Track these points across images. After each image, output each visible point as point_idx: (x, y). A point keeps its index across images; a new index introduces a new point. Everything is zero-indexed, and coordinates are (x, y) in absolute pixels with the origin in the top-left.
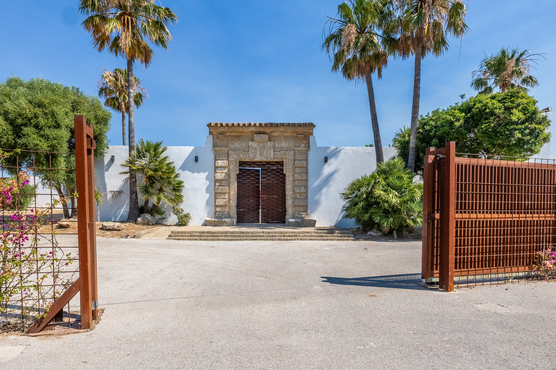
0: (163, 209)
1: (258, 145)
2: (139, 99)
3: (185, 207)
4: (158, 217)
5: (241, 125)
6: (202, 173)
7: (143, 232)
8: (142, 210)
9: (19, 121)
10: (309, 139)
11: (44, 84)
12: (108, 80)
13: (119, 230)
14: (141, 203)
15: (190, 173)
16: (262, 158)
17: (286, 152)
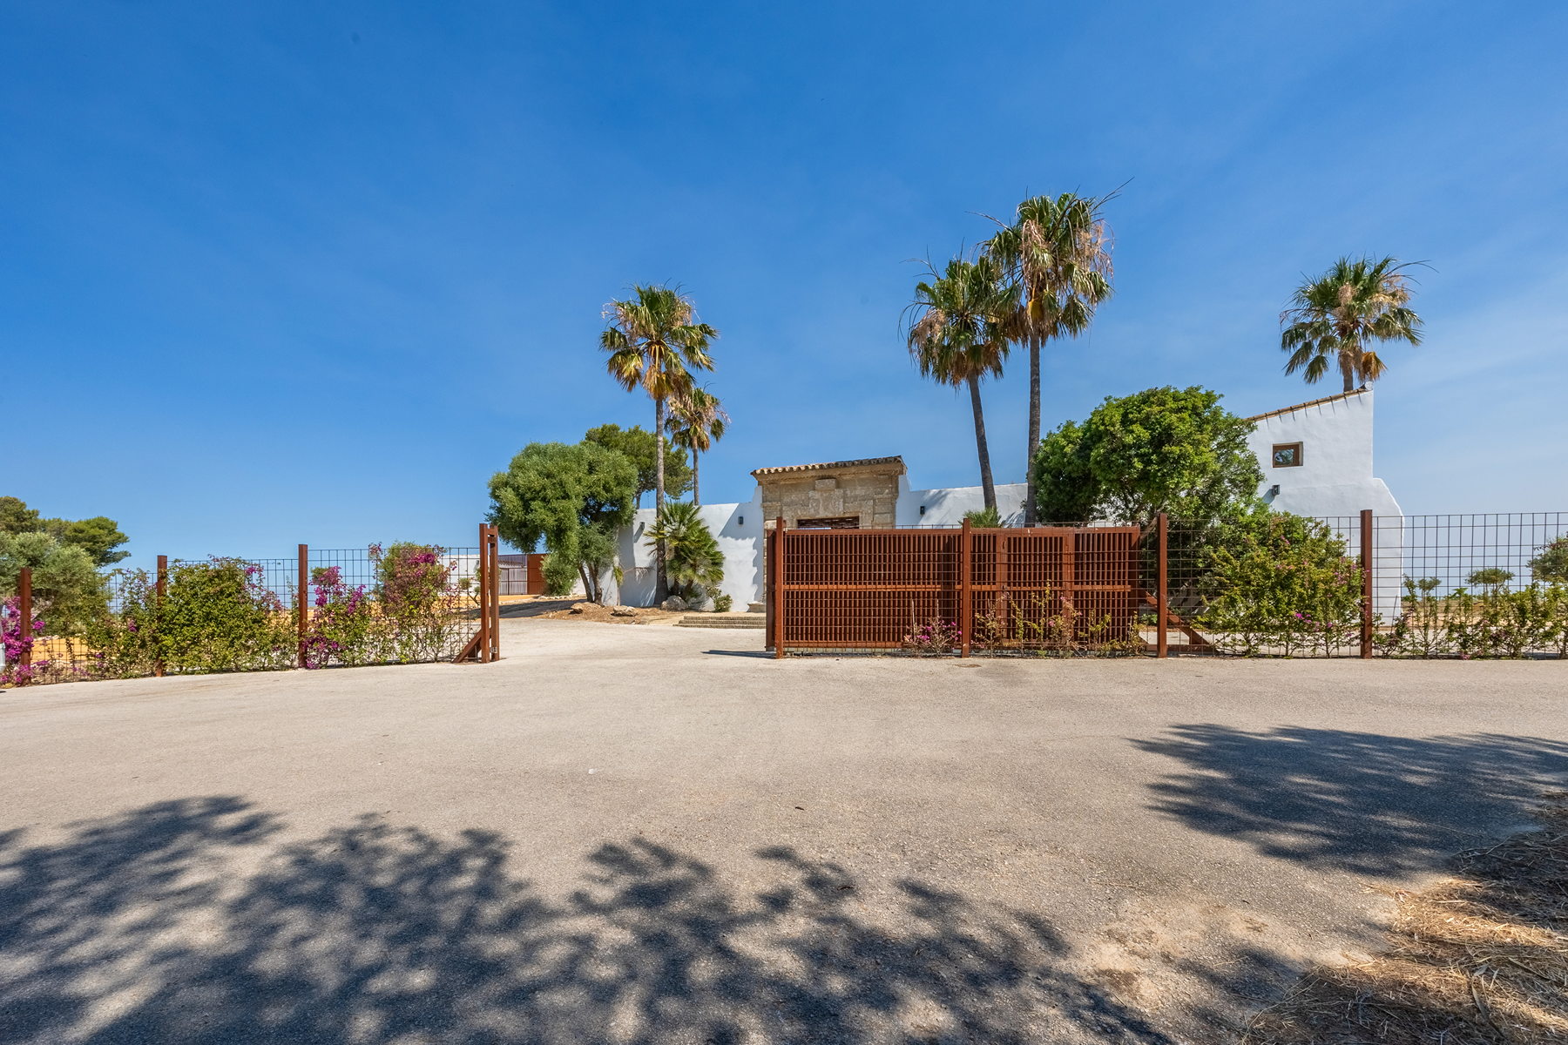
0: (699, 590)
1: (822, 495)
2: (717, 429)
3: (724, 588)
4: (693, 600)
5: (810, 468)
6: (747, 539)
7: (651, 618)
8: (675, 590)
9: (528, 496)
10: (897, 480)
11: (556, 449)
12: (673, 408)
13: (631, 616)
14: (670, 584)
15: (734, 539)
16: (827, 514)
17: (862, 502)
